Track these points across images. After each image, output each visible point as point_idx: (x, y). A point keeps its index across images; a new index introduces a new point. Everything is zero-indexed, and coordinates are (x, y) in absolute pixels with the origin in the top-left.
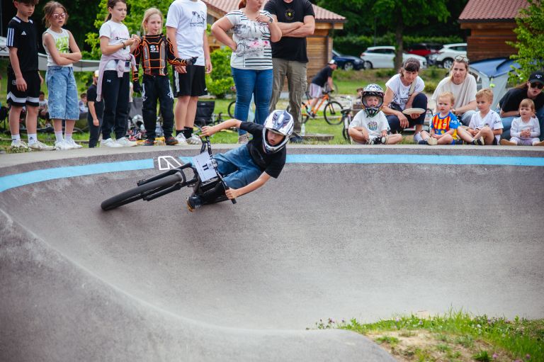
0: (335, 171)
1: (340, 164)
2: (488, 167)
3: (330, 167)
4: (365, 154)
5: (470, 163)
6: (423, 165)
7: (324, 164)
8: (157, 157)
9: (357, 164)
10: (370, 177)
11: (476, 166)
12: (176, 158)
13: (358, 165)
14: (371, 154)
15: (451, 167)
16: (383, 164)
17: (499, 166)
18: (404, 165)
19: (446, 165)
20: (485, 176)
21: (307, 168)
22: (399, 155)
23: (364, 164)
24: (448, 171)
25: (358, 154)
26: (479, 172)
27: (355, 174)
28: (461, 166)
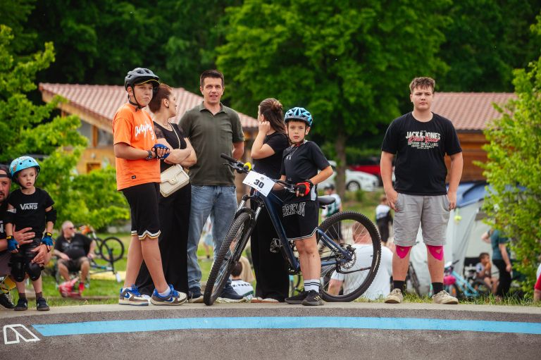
0: (244, 340)
1: (251, 330)
2: (443, 333)
3: (237, 334)
4: (285, 315)
5: (420, 328)
6: (359, 330)
7: (229, 330)
8: (3, 326)
9: (272, 329)
10: (291, 347)
11: (428, 332)
12: (29, 327)
13: (275, 331)
14: (291, 316)
15: (395, 332)
16: (307, 329)
17: (457, 332)
18: (335, 330)
19: (389, 331)
20: (439, 345)
21: (207, 336)
22: (328, 317)
23: (281, 329)
24: (392, 338)
25: (274, 316)
26: (432, 340)
27: (270, 342)
28: (409, 332)
